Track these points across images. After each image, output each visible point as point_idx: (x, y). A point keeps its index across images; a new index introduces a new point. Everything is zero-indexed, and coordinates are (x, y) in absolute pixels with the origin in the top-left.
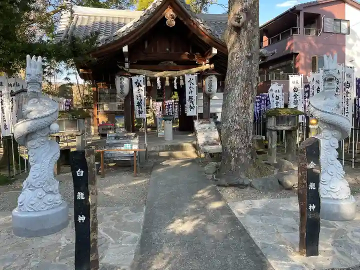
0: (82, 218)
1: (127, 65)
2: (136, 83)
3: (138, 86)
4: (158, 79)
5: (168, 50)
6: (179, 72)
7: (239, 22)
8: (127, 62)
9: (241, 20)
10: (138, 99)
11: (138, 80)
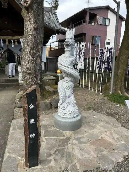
4: (1, 40)
5: (6, 23)
6: (15, 37)
7: (27, 4)
9: (28, 2)
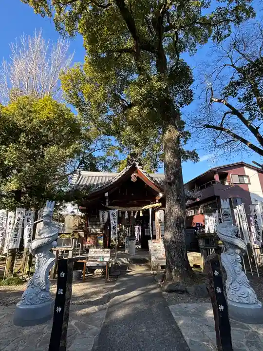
0: (59, 309)
1: (107, 204)
3: (113, 216)
4: (126, 212)
5: (132, 194)
6: (140, 208)
7: (170, 180)
10: (113, 224)
11: (113, 213)
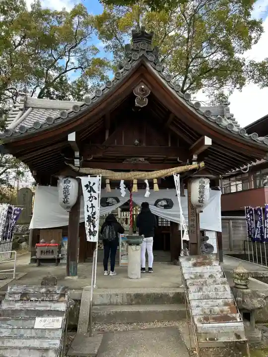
1: (77, 162)
2: (87, 186)
3: (89, 192)
4: (122, 182)
6: (153, 172)
8: (77, 158)
10: (88, 211)
11: (90, 183)
